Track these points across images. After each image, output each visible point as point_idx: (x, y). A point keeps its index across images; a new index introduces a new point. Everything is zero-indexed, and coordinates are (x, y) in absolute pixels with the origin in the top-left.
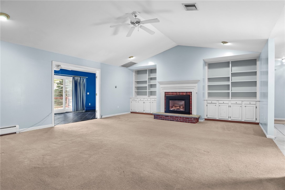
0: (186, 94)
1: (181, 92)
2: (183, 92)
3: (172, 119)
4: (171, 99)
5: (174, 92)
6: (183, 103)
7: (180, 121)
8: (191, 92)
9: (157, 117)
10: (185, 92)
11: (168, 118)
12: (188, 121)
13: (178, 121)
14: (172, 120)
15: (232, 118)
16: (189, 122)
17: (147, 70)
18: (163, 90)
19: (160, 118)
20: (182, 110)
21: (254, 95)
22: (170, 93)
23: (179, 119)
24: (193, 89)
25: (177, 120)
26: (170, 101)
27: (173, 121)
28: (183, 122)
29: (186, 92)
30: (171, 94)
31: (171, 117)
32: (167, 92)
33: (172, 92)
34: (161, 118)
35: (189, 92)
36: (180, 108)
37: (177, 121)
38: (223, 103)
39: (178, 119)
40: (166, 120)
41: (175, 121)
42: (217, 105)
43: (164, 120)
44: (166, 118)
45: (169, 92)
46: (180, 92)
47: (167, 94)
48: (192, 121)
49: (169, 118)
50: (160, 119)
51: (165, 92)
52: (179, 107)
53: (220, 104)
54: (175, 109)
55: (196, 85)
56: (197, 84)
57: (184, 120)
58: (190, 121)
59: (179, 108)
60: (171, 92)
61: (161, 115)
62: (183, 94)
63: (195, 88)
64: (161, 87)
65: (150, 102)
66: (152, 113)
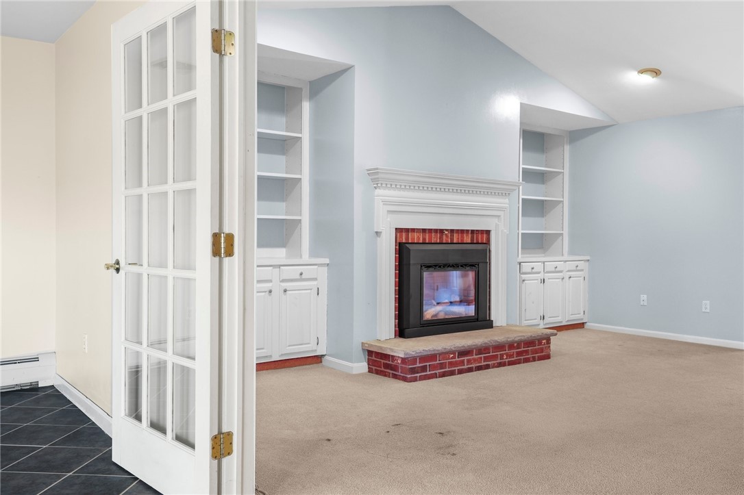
0: (472, 237)
2: (462, 232)
3: (485, 359)
5: (430, 231)
6: (469, 279)
7: (511, 363)
8: (488, 232)
10: (467, 231)
11: (469, 362)
12: (533, 352)
13: (504, 364)
14: (483, 364)
16: (534, 359)
18: (390, 217)
19: (437, 372)
23: (507, 355)
24: (496, 220)
25: (499, 361)
27: (488, 367)
28: (519, 362)
29: (473, 232)
30: (418, 238)
31: (480, 350)
32: (402, 230)
33: (424, 230)
34: (442, 366)
35: (482, 232)
37: (500, 365)
39: (501, 357)
40: (460, 372)
41: (494, 366)
43: (453, 373)
44: (462, 363)
47: (402, 236)
48: (542, 350)
49: (474, 360)
50: (435, 376)
55: (503, 202)
56: (507, 201)
57: (522, 354)
58: (535, 352)
60: (418, 230)
61: (440, 354)
62: (462, 237)
63: (501, 213)
64: (385, 203)
65: (270, 292)
66: (282, 355)
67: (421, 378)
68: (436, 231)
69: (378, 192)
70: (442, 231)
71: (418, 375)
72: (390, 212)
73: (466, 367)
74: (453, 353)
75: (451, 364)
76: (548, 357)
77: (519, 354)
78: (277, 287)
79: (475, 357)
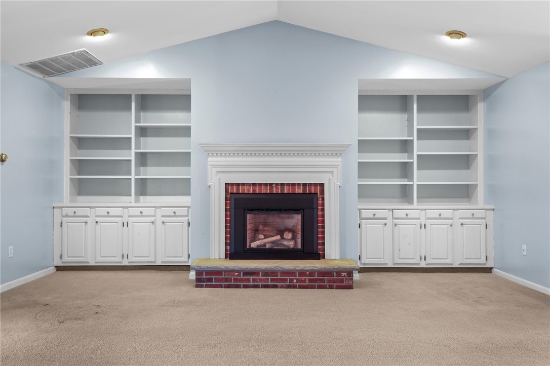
0: (304, 189)
1: (288, 184)
2: (293, 185)
3: (272, 280)
4: (252, 210)
5: (260, 185)
6: (295, 220)
7: (301, 287)
8: (322, 185)
9: (210, 280)
10: (299, 184)
11: (254, 280)
12: (329, 281)
13: (294, 287)
14: (270, 283)
15: (429, 261)
16: (331, 287)
17: (133, 98)
18: (219, 175)
19: (223, 284)
20: (292, 247)
21: (464, 192)
22: (246, 188)
23: (298, 280)
24: (330, 175)
25: (288, 283)
26: (249, 216)
27: (275, 287)
28: (313, 287)
29: (305, 185)
30: (249, 190)
31: (266, 273)
32: (232, 184)
33: (254, 184)
34: (227, 280)
35: (316, 185)
36: (282, 238)
37: (289, 287)
38: (405, 216)
39: (291, 280)
40: (245, 287)
41: (282, 287)
42: (389, 221)
43: (238, 287)
44: (248, 280)
45: (243, 184)
46: (282, 185)
47: (232, 189)
48: (342, 281)
49: (261, 280)
50: (221, 286)
51: (226, 184)
52: (278, 237)
53: (396, 221)
54: (265, 245)
55: (338, 160)
56: (340, 159)
57: (315, 280)
58: (334, 281)
59: (279, 240)
60: (249, 184)
61: (226, 271)
62: (294, 189)
63: (335, 170)
64: (213, 166)
65: (153, 223)
66: (162, 262)
67: (207, 286)
68: (266, 184)
69: (210, 159)
70: (271, 185)
71: (205, 284)
72: (218, 172)
73: (251, 283)
74: (239, 272)
75: (236, 280)
76: (350, 287)
77: (310, 281)
78: (159, 220)
79: (260, 277)
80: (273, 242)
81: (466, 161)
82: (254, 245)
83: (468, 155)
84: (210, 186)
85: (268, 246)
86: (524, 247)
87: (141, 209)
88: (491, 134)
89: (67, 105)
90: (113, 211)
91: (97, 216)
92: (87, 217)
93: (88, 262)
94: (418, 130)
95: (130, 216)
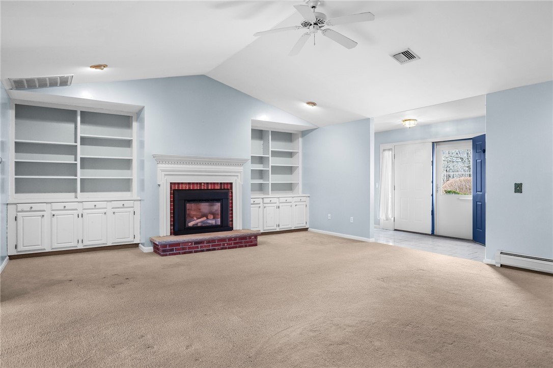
0: (221, 187)
1: (211, 183)
2: (214, 183)
3: (212, 246)
4: (190, 201)
5: (193, 183)
6: (217, 206)
7: (229, 248)
8: (231, 184)
9: (172, 250)
10: (217, 183)
11: (201, 247)
12: (245, 242)
13: (226, 248)
14: (211, 248)
16: (246, 246)
17: (79, 113)
18: (166, 177)
19: (181, 252)
20: (214, 224)
21: (289, 187)
22: (184, 186)
23: (227, 244)
24: (236, 178)
25: (222, 247)
26: (188, 205)
27: (214, 250)
28: (236, 247)
29: (221, 183)
30: (186, 187)
31: (209, 241)
32: (175, 184)
33: (189, 184)
34: (183, 249)
35: (227, 183)
36: (207, 218)
37: (222, 249)
38: (269, 202)
39: (224, 245)
40: (196, 252)
41: (218, 249)
42: (261, 205)
43: (191, 252)
44: (198, 247)
45: (182, 183)
46: (208, 183)
47: (175, 187)
48: (252, 242)
49: (205, 246)
50: (179, 254)
51: (171, 183)
52: (205, 218)
53: (265, 205)
54: (197, 224)
55: (240, 169)
56: (242, 168)
57: (237, 243)
58: (247, 242)
59: (205, 220)
60: (186, 183)
61: (183, 243)
62: (214, 186)
63: (239, 174)
64: (163, 171)
65: (105, 213)
66: (113, 243)
67: (170, 255)
68: (197, 183)
69: (160, 165)
70: (200, 184)
71: (168, 253)
72: (165, 175)
73: (199, 249)
74: (191, 242)
75: (189, 248)
76: (256, 245)
77: (235, 243)
78: (110, 211)
79: (205, 244)
80: (201, 222)
81: (290, 170)
82: (191, 224)
83: (291, 167)
84: (159, 185)
85: (199, 225)
86: (329, 215)
87: (95, 203)
88: (305, 155)
89: (12, 113)
90: (68, 206)
91: (53, 210)
92: (44, 211)
93: (44, 249)
94: (272, 151)
95: (84, 209)
